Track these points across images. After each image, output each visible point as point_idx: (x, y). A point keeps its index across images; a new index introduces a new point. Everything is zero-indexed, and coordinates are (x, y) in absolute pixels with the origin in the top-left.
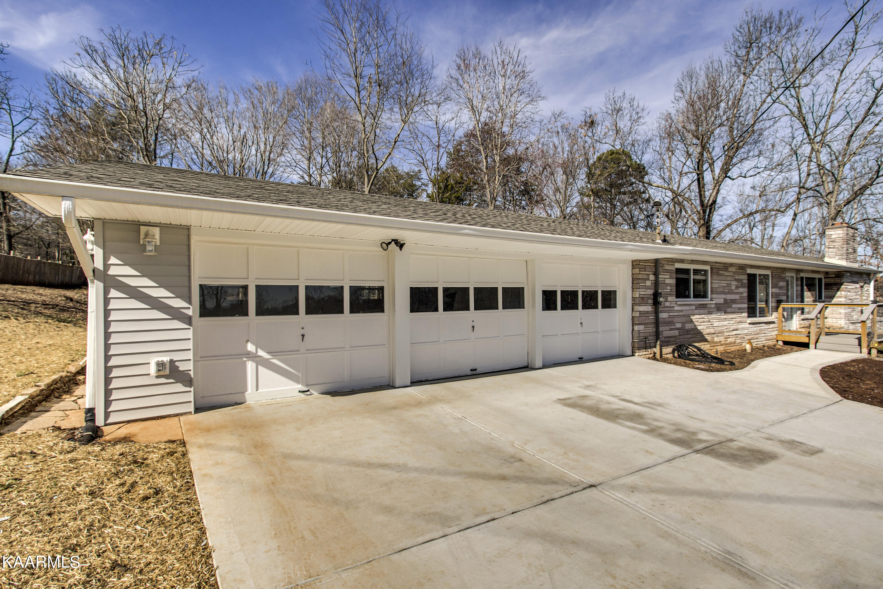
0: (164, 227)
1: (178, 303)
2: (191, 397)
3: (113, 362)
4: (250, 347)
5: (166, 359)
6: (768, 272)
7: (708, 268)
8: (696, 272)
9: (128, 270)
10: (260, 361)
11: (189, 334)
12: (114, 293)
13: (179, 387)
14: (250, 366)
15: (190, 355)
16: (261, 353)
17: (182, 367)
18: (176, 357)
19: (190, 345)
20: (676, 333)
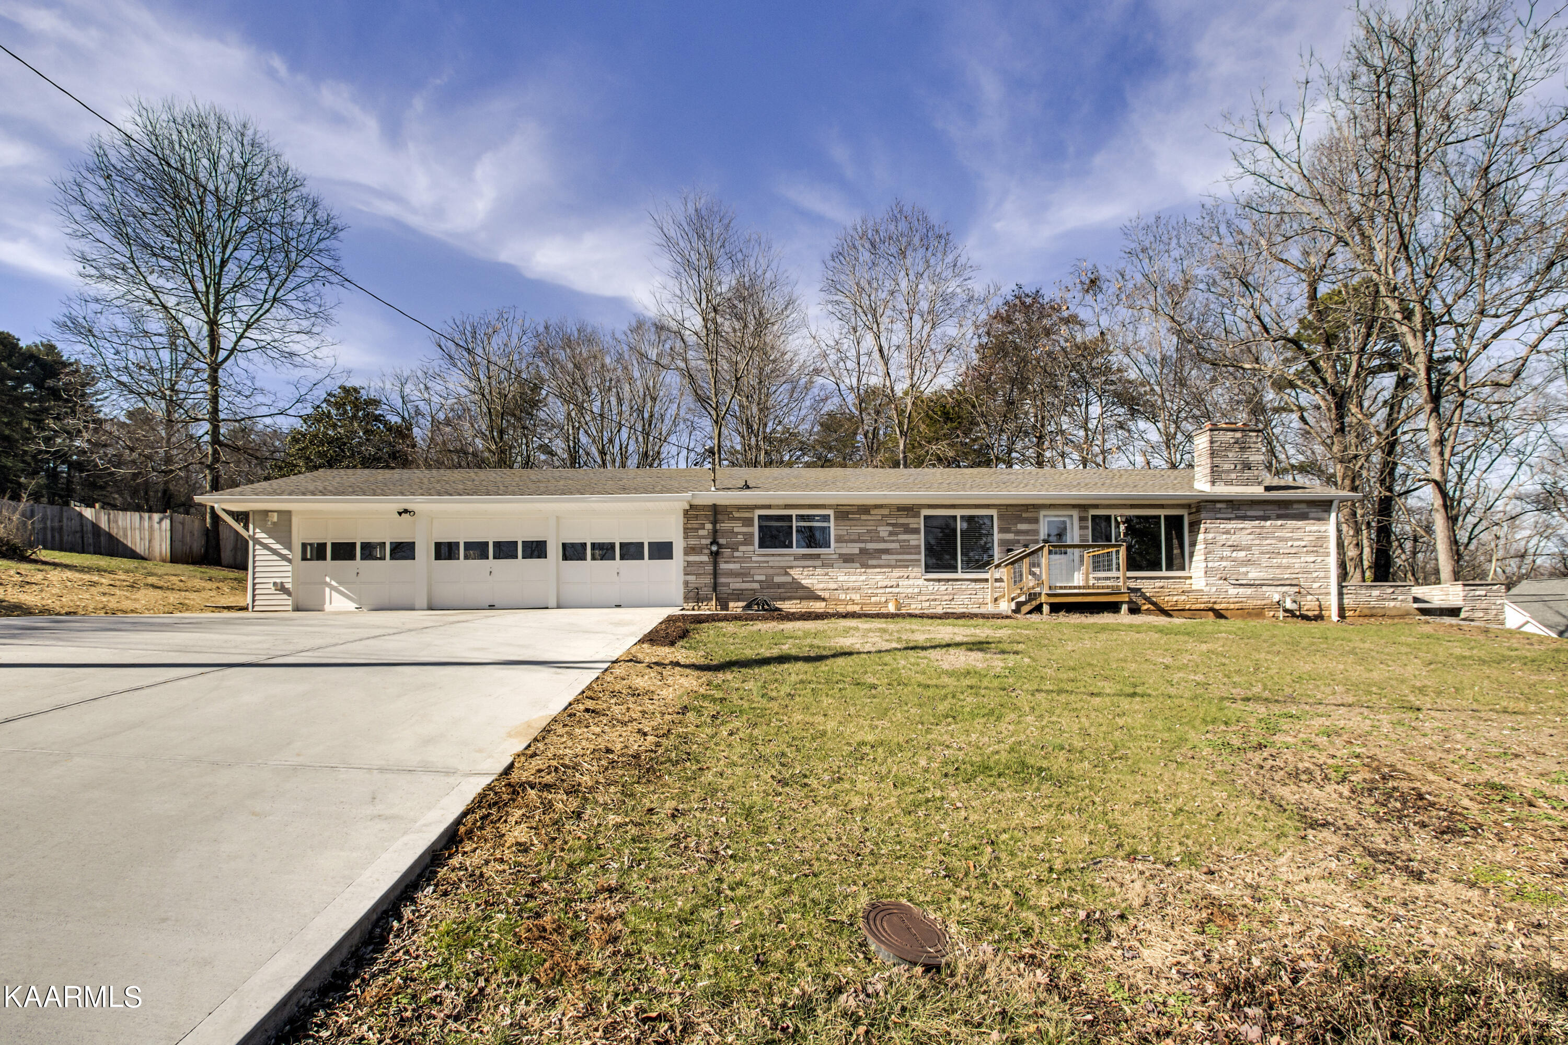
0: (279, 512)
1: (285, 552)
2: (290, 602)
3: (257, 581)
4: (328, 579)
5: (278, 581)
6: (994, 512)
7: (831, 512)
8: (801, 518)
9: (264, 535)
10: (333, 588)
11: (290, 568)
12: (257, 547)
13: (285, 597)
14: (327, 590)
15: (290, 580)
16: (333, 583)
17: (287, 586)
18: (284, 580)
19: (290, 574)
20: (756, 586)
